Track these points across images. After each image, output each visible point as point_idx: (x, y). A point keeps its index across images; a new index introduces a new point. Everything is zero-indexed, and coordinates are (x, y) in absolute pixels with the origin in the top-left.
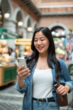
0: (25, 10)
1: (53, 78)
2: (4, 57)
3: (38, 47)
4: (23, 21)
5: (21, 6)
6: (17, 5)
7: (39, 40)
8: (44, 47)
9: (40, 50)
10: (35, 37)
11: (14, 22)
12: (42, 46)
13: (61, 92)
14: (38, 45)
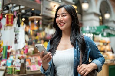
1: (75, 58)
2: (107, 55)
3: (59, 24)
7: (60, 16)
8: (65, 23)
10: (58, 13)
12: (63, 22)
13: (82, 73)
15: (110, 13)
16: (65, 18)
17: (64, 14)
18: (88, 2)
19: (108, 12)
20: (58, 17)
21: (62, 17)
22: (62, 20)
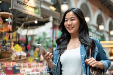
0: (105, 13)
3: (68, 28)
4: (104, 25)
5: (101, 9)
6: (96, 8)
7: (69, 20)
8: (74, 27)
9: (70, 30)
11: (94, 26)
12: (72, 26)
14: (68, 25)
15: (90, 17)
16: (74, 22)
17: (73, 19)
18: (67, 4)
19: (88, 15)
20: (67, 20)
21: (71, 22)
22: (71, 24)
